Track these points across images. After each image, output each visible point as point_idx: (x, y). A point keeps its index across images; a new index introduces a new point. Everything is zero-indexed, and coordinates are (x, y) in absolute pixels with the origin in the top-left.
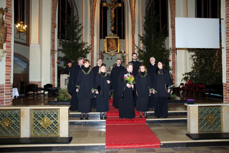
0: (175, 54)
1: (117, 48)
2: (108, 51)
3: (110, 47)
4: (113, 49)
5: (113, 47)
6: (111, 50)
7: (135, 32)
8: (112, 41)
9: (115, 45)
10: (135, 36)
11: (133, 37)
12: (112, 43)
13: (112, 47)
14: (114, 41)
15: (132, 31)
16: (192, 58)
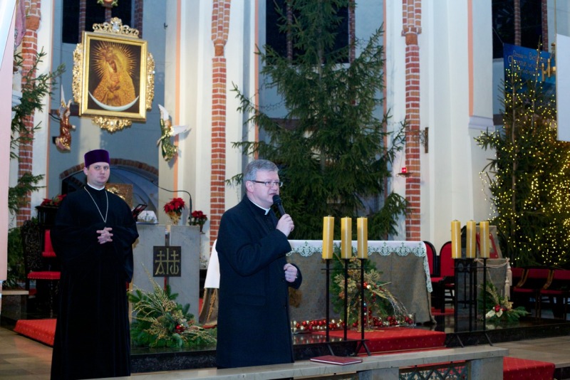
0: (422, 148)
1: (137, 93)
2: (92, 105)
3: (103, 86)
4: (116, 97)
5: (117, 88)
6: (109, 101)
7: (227, 31)
8: (114, 56)
9: (125, 77)
10: (227, 49)
11: (220, 51)
12: (115, 69)
13: (110, 89)
14: (122, 59)
15: (213, 25)
16: (491, 168)
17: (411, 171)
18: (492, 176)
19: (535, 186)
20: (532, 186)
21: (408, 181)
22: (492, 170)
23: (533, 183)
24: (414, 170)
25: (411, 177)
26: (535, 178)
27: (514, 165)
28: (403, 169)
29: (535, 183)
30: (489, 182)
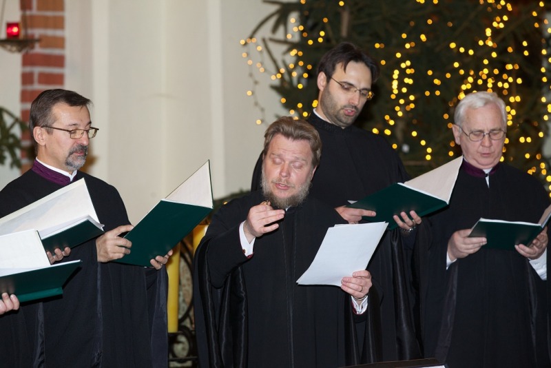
16: (275, 29)
17: (37, 32)
18: (278, 50)
19: (401, 84)
20: (395, 84)
21: (27, 61)
22: (280, 34)
23: (396, 73)
24: (46, 26)
25: (38, 49)
26: (403, 60)
27: (346, 18)
28: (10, 25)
29: (403, 74)
30: (271, 67)
